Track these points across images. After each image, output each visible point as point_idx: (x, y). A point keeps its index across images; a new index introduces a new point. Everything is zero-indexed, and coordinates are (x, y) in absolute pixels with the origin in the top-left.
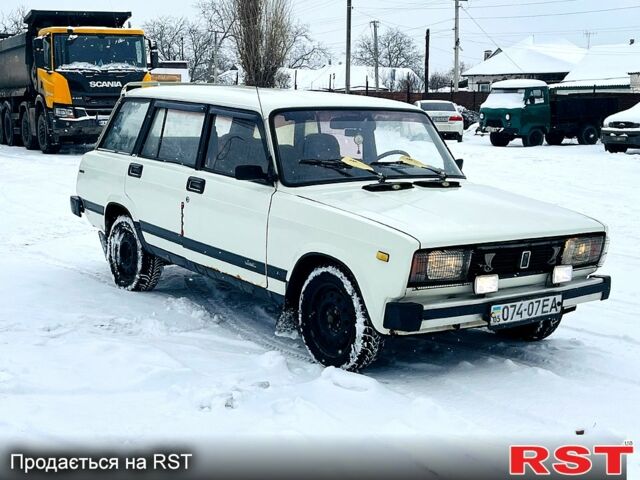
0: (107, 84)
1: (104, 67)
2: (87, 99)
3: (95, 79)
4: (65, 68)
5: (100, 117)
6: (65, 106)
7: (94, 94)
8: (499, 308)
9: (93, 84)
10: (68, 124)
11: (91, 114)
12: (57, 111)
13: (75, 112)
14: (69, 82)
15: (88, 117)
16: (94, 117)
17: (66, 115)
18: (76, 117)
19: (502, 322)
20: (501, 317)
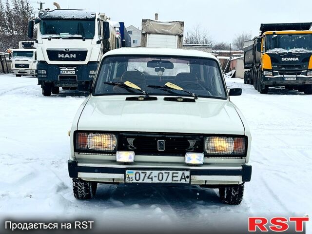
0: (291, 59)
1: (290, 51)
2: (279, 67)
3: (285, 57)
4: (270, 51)
5: (285, 76)
6: (268, 70)
7: (284, 64)
8: (133, 172)
9: (284, 59)
10: (269, 79)
11: (281, 74)
12: (265, 73)
13: (273, 73)
14: (271, 58)
15: (279, 76)
16: (282, 76)
17: (268, 75)
18: (273, 76)
19: (134, 181)
20: (134, 178)
